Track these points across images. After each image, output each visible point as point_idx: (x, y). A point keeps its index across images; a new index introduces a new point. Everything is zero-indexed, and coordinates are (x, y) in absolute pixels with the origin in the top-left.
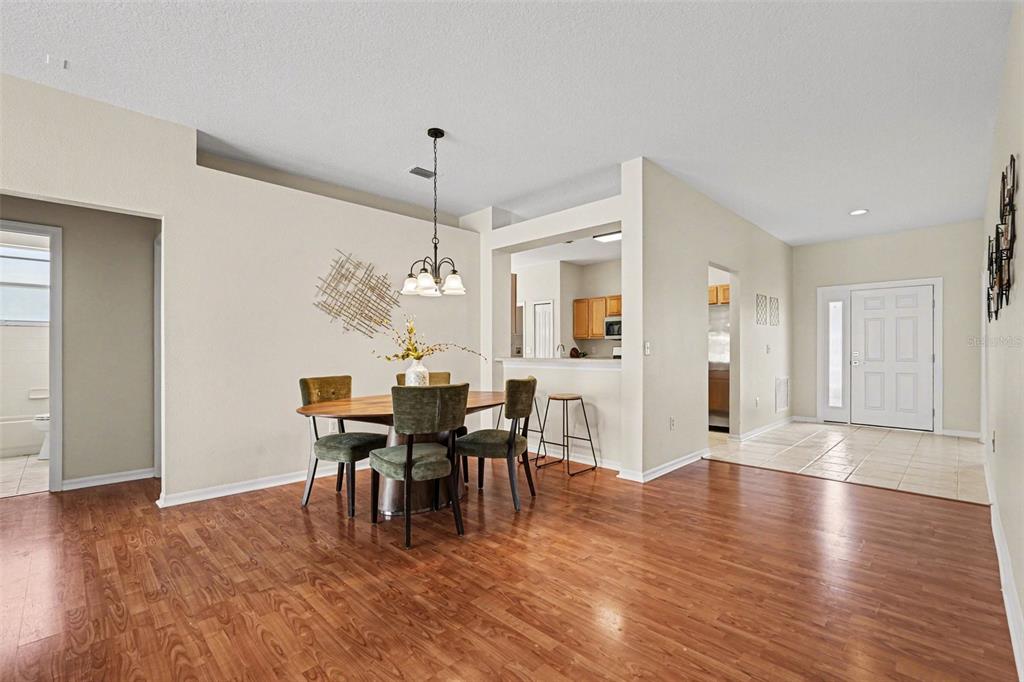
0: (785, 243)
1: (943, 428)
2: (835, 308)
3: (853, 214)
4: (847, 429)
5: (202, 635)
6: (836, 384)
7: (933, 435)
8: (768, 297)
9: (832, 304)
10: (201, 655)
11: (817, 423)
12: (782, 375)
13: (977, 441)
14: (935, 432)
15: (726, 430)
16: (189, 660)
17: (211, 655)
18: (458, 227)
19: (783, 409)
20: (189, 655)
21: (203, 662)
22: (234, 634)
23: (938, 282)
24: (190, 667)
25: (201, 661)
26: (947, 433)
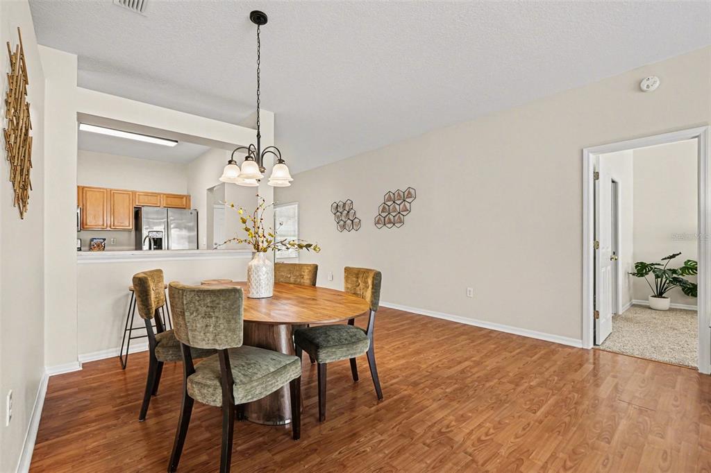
5: (542, 467)
10: (557, 457)
16: (565, 462)
17: (553, 452)
20: (562, 463)
21: (561, 454)
22: (528, 450)
24: (569, 457)
25: (561, 455)
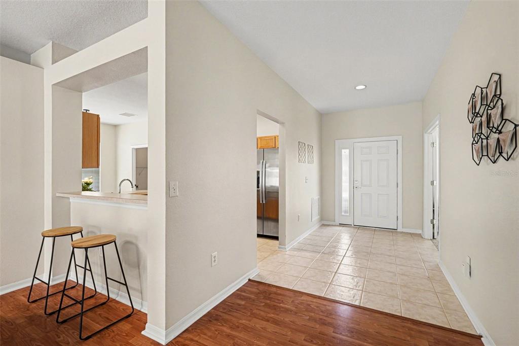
0: (317, 111)
1: (403, 228)
2: (345, 153)
3: (357, 88)
4: (352, 229)
6: (345, 195)
7: (397, 232)
8: (306, 145)
9: (343, 151)
11: (335, 226)
12: (315, 196)
13: (420, 236)
14: (398, 230)
15: (276, 238)
18: (29, 64)
19: (316, 217)
23: (400, 138)
26: (405, 230)
